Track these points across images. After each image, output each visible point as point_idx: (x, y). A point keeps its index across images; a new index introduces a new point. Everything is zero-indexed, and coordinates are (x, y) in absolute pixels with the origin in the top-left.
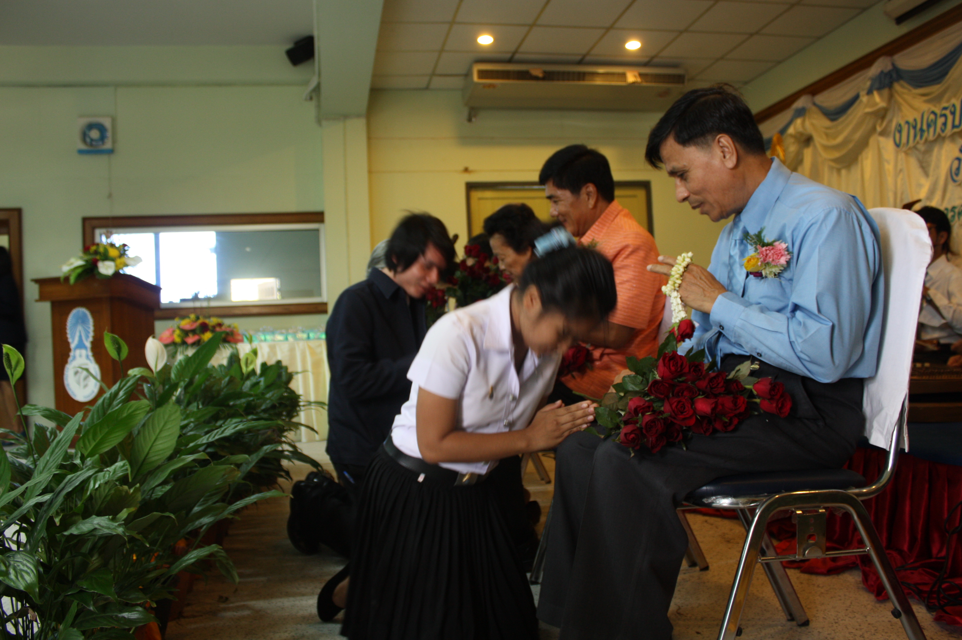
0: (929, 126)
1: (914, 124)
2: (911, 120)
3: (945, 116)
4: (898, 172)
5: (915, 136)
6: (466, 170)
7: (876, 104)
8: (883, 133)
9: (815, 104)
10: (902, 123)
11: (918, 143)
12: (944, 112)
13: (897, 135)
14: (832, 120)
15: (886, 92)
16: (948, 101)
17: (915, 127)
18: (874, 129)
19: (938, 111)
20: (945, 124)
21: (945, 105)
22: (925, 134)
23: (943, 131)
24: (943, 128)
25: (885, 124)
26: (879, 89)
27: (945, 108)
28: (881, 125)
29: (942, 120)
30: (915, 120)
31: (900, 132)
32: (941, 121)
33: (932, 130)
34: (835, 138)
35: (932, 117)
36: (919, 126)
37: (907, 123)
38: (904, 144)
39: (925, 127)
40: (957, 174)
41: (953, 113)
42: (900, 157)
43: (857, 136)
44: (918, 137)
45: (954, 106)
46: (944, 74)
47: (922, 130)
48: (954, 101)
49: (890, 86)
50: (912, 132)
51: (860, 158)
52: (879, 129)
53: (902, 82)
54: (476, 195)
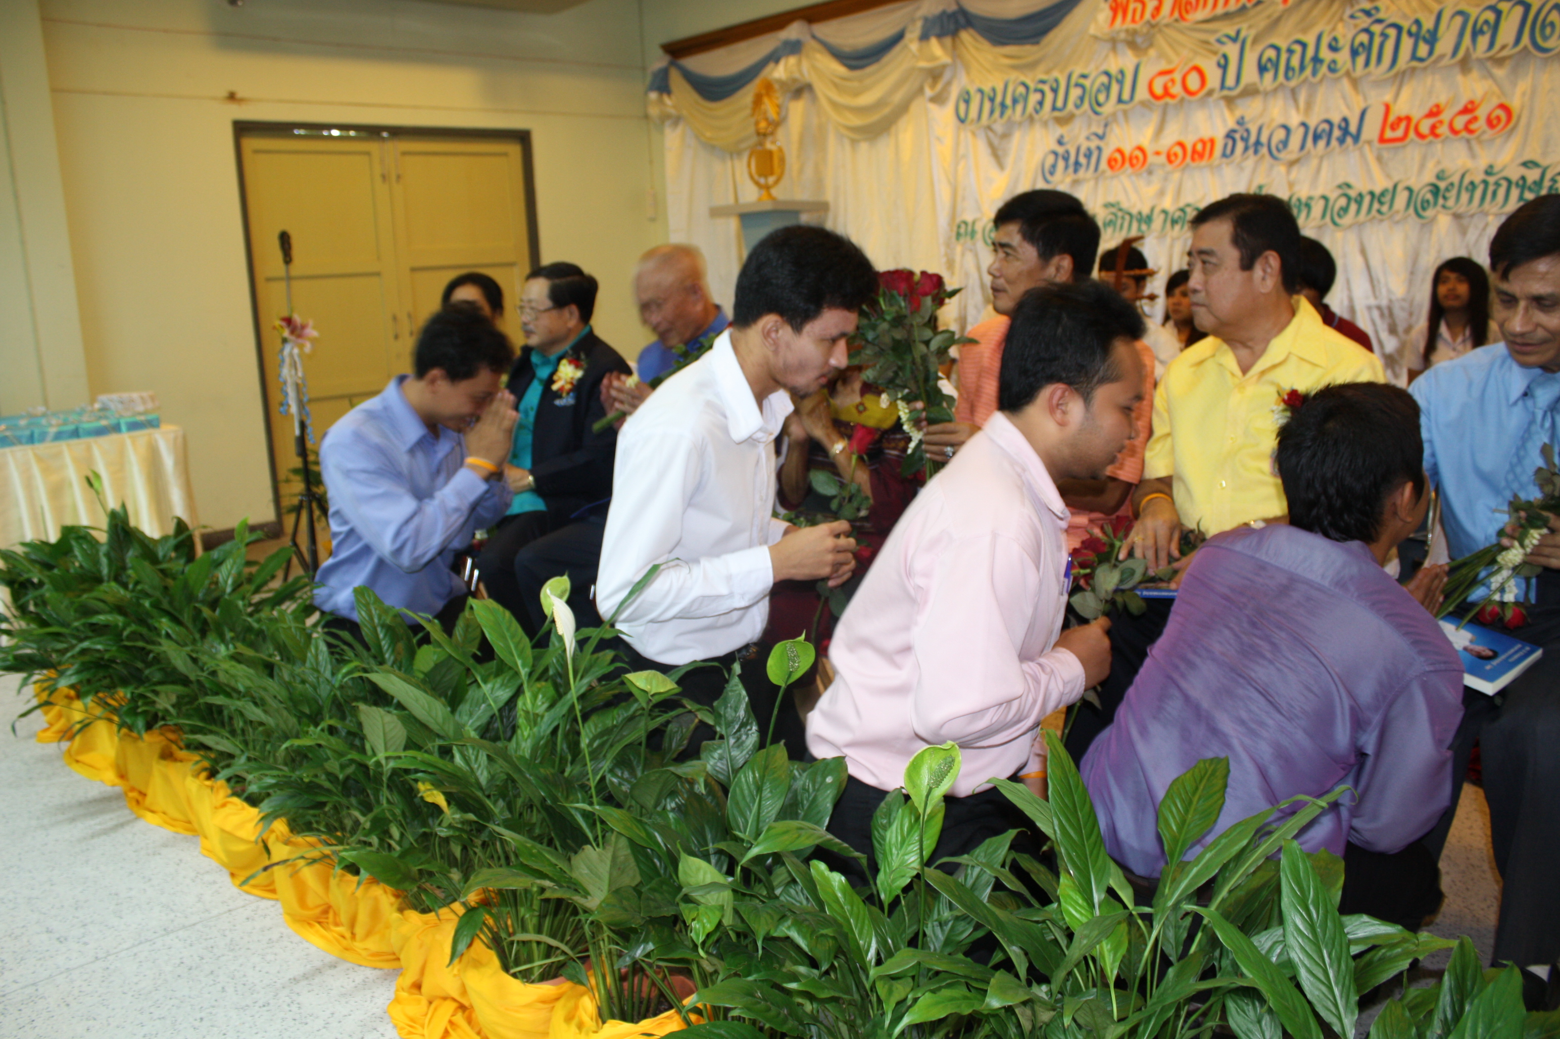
0: (1015, 101)
1: (992, 94)
2: (987, 89)
3: (1042, 92)
4: (958, 157)
5: (992, 112)
6: (232, 97)
7: (934, 58)
8: (939, 99)
9: (814, 37)
10: (972, 91)
11: (995, 121)
12: (1040, 86)
13: (962, 107)
14: (852, 68)
15: (948, 41)
16: (1048, 72)
17: (992, 100)
18: (921, 90)
19: (1032, 86)
20: (1041, 103)
21: (1044, 77)
22: (1009, 112)
23: (1037, 112)
24: (1038, 107)
25: (939, 86)
26: (940, 36)
27: (1043, 82)
28: (933, 86)
29: (1038, 96)
30: (994, 90)
31: (967, 102)
32: (1034, 98)
33: (1019, 108)
34: (856, 94)
35: (1021, 90)
36: (999, 99)
37: (981, 91)
38: (972, 121)
39: (1008, 102)
40: (1052, 173)
41: (1055, 91)
42: (962, 136)
43: (898, 97)
44: (997, 113)
45: (1056, 81)
46: (1045, 31)
47: (1003, 106)
48: (1056, 74)
49: (954, 34)
50: (987, 105)
51: (893, 129)
52: (929, 92)
53: (971, 31)
54: (251, 144)
